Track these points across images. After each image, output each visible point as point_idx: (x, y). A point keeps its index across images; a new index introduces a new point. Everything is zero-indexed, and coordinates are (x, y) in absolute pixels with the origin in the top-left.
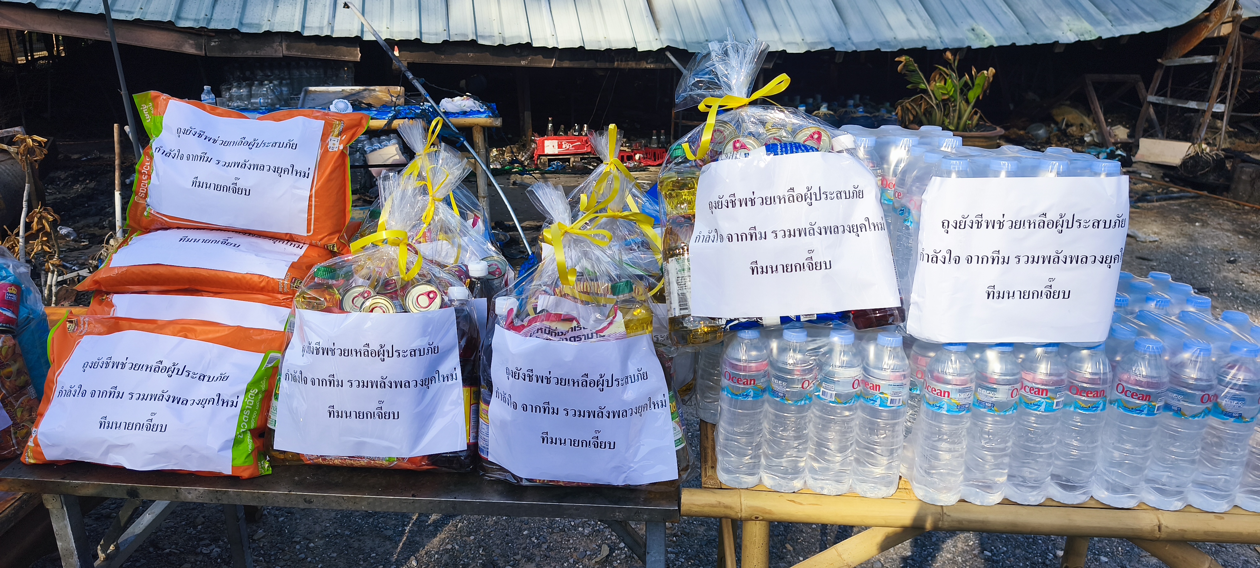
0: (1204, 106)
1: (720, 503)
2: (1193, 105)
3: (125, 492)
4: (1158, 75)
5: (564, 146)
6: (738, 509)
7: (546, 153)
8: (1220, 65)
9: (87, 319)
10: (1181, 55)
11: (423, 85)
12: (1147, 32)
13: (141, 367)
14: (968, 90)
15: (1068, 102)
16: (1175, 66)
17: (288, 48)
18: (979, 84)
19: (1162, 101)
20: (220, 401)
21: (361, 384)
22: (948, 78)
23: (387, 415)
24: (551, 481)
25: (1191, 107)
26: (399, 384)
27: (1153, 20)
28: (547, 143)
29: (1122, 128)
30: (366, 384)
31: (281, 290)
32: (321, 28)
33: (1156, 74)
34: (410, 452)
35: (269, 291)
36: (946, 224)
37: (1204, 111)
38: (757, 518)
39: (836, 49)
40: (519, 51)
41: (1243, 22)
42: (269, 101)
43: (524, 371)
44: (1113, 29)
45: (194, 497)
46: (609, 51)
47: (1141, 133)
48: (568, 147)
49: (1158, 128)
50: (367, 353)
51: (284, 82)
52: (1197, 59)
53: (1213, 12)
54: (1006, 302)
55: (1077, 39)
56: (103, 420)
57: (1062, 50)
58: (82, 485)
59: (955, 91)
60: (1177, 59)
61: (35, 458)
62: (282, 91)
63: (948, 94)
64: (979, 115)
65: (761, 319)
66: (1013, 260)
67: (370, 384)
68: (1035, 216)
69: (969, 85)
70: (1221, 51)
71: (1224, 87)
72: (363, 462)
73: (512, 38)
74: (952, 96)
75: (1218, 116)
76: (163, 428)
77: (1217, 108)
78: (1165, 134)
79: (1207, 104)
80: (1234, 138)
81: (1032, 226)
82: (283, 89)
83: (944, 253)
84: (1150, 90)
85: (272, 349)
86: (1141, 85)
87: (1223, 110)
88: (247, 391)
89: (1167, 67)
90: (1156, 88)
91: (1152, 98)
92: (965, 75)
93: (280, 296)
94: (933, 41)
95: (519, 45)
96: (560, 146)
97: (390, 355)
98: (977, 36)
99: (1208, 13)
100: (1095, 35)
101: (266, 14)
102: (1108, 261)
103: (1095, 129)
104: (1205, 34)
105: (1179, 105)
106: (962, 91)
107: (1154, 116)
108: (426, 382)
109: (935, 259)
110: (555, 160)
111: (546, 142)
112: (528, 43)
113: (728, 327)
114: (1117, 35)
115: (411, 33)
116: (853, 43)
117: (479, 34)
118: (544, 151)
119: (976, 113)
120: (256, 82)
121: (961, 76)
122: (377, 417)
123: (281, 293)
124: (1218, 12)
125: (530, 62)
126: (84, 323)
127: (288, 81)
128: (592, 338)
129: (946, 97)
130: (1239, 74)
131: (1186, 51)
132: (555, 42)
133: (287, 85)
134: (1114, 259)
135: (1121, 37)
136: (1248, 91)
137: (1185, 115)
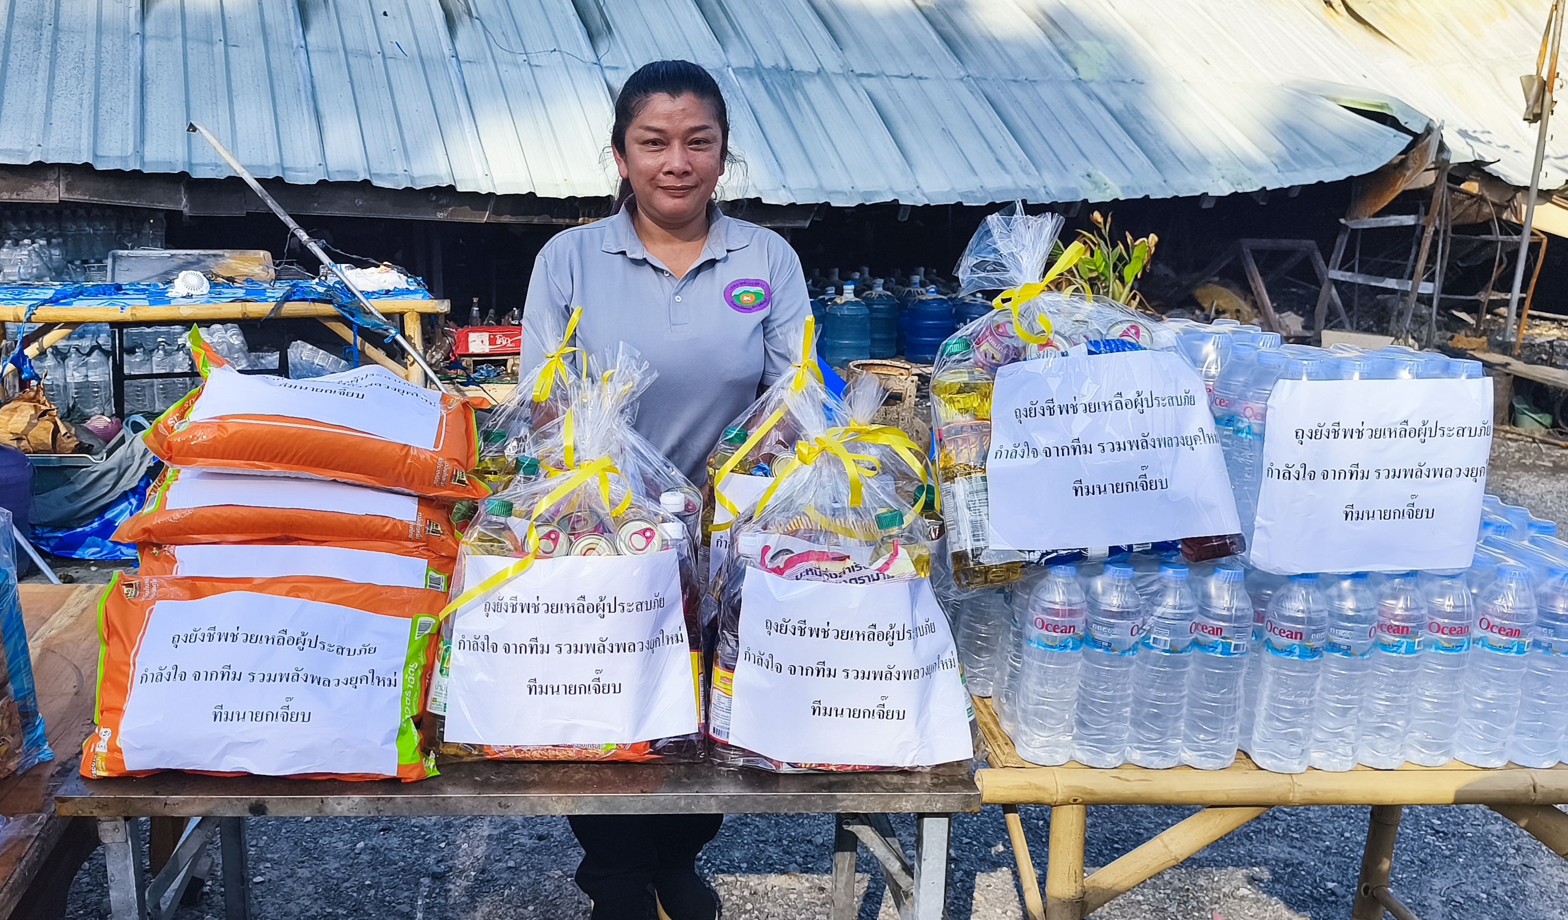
0: (1408, 286)
1: (1030, 784)
2: (1391, 283)
3: (247, 807)
4: (1342, 241)
5: (498, 342)
6: (1053, 791)
7: (470, 352)
8: (1424, 228)
9: (155, 581)
10: (1372, 214)
11: (325, 250)
12: (1326, 181)
13: (259, 639)
14: (1124, 266)
15: (1217, 279)
16: (1364, 229)
17: (68, 189)
18: (1138, 257)
19: (1350, 277)
20: (373, 678)
21: (573, 649)
22: (1095, 249)
23: (606, 688)
24: (820, 765)
25: (1389, 286)
26: (622, 648)
27: (1332, 164)
28: (472, 336)
29: (1293, 315)
30: (579, 649)
31: (410, 536)
32: (124, 159)
33: (1338, 240)
34: (634, 737)
35: (394, 538)
36: (1300, 434)
37: (1405, 293)
38: (1075, 800)
39: (901, 203)
40: (434, 198)
41: (1452, 169)
42: (35, 270)
43: (794, 622)
44: (1280, 176)
45: (346, 809)
46: (572, 199)
47: (1323, 323)
48: (504, 343)
49: (1344, 316)
50: (582, 609)
51: (54, 240)
52: (1394, 220)
53: (1410, 154)
54: (1365, 524)
55: (1233, 191)
56: (217, 711)
57: (1212, 205)
58: (185, 802)
59: (1107, 266)
60: (1366, 219)
61: (108, 769)
62: (51, 255)
63: (1096, 270)
64: (1138, 299)
65: (1085, 549)
66: (1373, 475)
67: (585, 649)
68: (1396, 423)
69: (1125, 259)
70: (1422, 209)
71: (1431, 259)
72: (572, 754)
73: (425, 177)
74: (1102, 274)
75: (1425, 300)
76: (306, 717)
77: (1423, 289)
78: (1355, 325)
79: (1410, 282)
80: (1444, 331)
81: (1393, 435)
82: (53, 252)
83: (1298, 467)
84: (1331, 263)
85: (420, 611)
86: (1318, 255)
87: (1431, 292)
88: (407, 664)
89: (1352, 230)
90: (1339, 260)
91: (1336, 274)
92: (1118, 245)
93: (411, 545)
94: (1034, 192)
95: (437, 190)
96: (492, 342)
97: (612, 610)
98: (1096, 184)
99: (1403, 156)
100: (1257, 186)
101: (34, 136)
102: (1474, 474)
103: (1256, 317)
104: (1402, 186)
105: (1373, 284)
106: (1115, 267)
107: (1338, 301)
108: (652, 645)
109: (1287, 475)
110: (483, 362)
111: (471, 334)
112: (451, 185)
113: (1043, 561)
114: (1286, 186)
115: (269, 169)
116: (923, 194)
117: (372, 172)
118: (467, 349)
119: (1134, 298)
120: (9, 242)
121: (1114, 247)
122: (592, 691)
123: (410, 540)
124: (1417, 155)
125: (451, 214)
126: (151, 586)
127: (60, 240)
128: (878, 579)
129: (1094, 274)
130: (1449, 240)
131: (1379, 209)
132: (491, 185)
133: (58, 246)
134: (1479, 472)
135: (1291, 187)
136: (1460, 265)
137: (1379, 297)
